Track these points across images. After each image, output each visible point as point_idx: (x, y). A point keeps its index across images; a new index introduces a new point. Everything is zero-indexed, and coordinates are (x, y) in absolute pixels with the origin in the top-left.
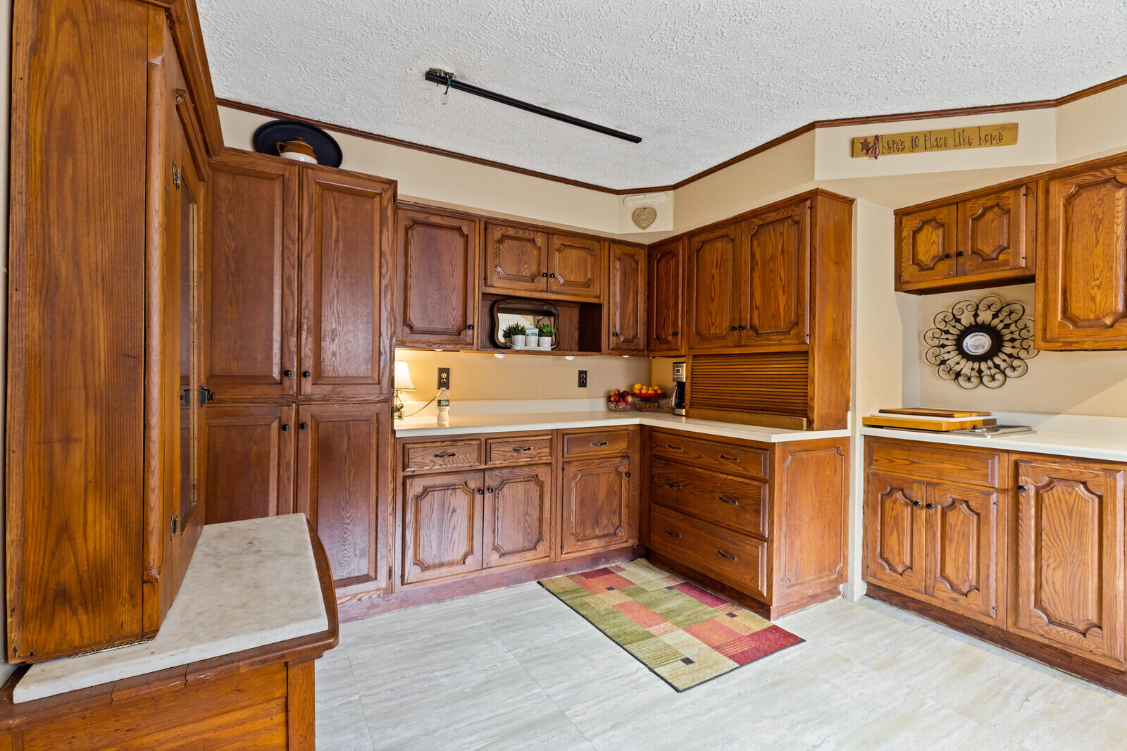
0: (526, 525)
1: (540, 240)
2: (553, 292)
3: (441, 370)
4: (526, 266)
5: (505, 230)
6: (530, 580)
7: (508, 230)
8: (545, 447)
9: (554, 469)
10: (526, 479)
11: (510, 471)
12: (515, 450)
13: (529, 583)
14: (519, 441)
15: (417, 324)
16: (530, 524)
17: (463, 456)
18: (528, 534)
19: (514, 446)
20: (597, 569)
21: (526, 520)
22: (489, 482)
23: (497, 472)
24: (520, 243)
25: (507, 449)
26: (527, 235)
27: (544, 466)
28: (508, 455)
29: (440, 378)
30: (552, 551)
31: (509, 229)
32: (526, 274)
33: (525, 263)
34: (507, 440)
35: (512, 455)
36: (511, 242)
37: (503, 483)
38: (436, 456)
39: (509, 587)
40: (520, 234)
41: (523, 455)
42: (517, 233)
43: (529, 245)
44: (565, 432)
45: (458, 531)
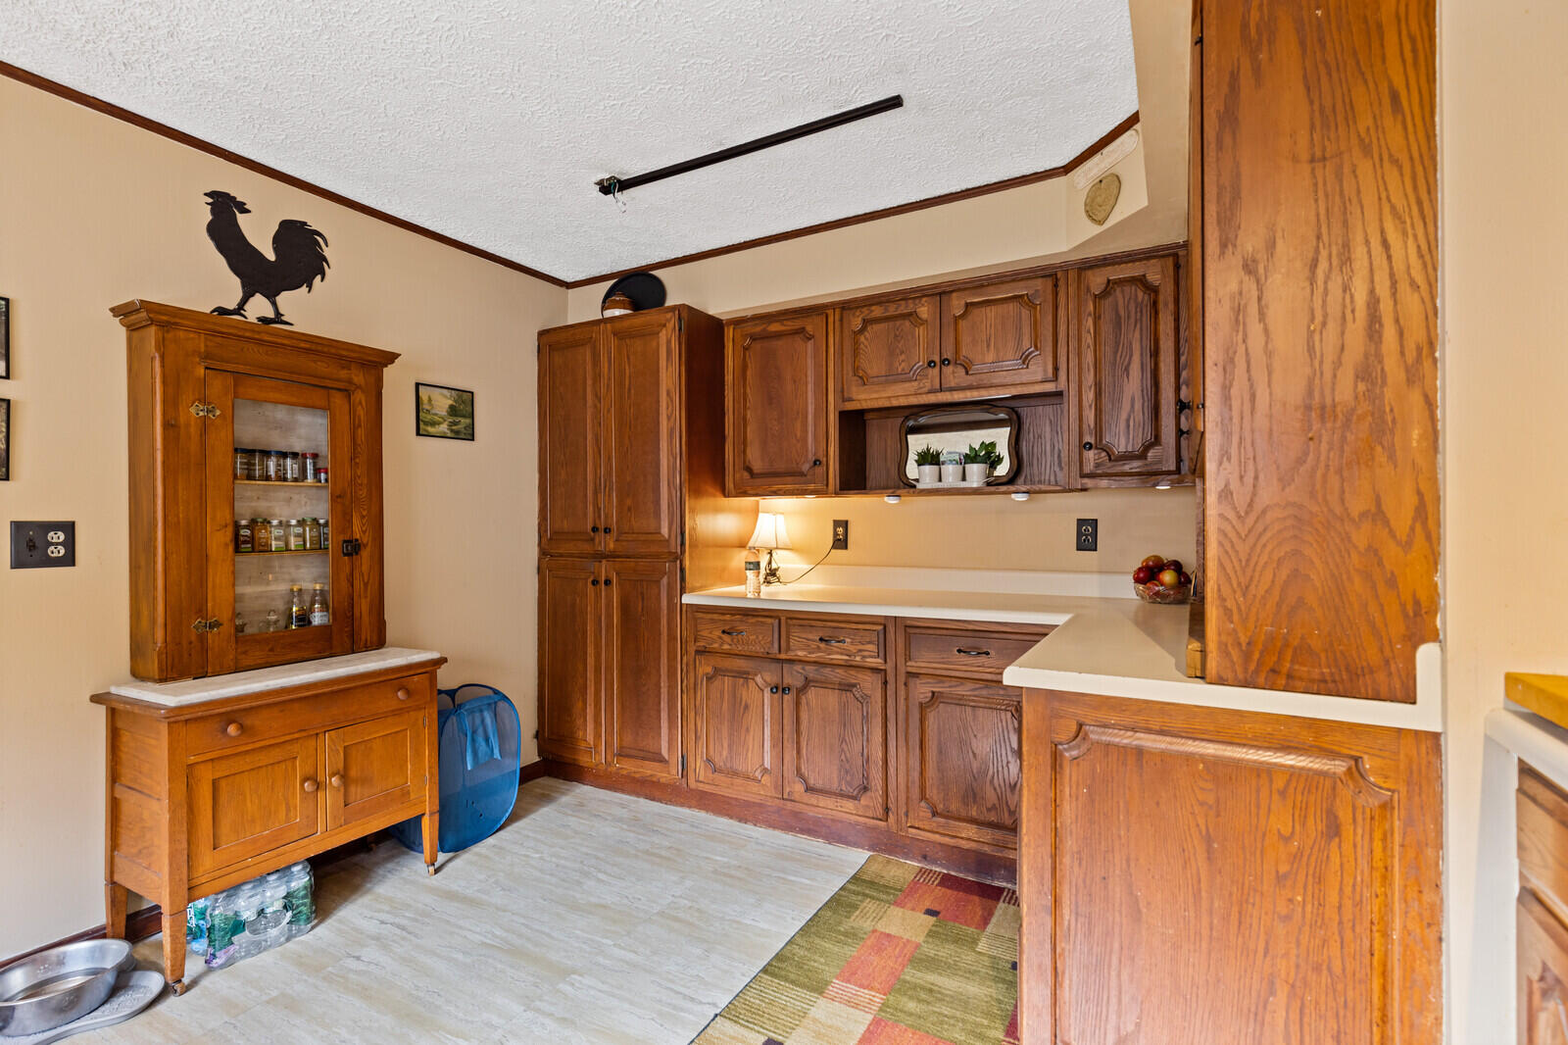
0: (843, 757)
1: (924, 310)
2: (951, 389)
3: (837, 524)
4: (903, 357)
5: (867, 312)
6: (863, 848)
7: (872, 311)
8: (869, 643)
9: (891, 678)
10: (842, 688)
11: (816, 670)
12: (821, 640)
13: (861, 850)
14: (830, 627)
15: (757, 466)
16: (848, 755)
17: (754, 637)
18: (847, 772)
19: (821, 634)
20: (988, 882)
21: (843, 750)
22: (788, 680)
23: (798, 667)
24: (891, 324)
25: (810, 636)
26: (903, 309)
27: (869, 673)
28: (814, 645)
29: (836, 534)
30: (890, 814)
31: (873, 308)
32: (903, 370)
33: (902, 352)
34: (813, 623)
35: (818, 647)
36: (876, 327)
37: (808, 683)
38: (724, 632)
39: (830, 843)
40: (892, 310)
41: (835, 649)
42: (886, 310)
43: (907, 323)
44: (909, 623)
45: (752, 733)
